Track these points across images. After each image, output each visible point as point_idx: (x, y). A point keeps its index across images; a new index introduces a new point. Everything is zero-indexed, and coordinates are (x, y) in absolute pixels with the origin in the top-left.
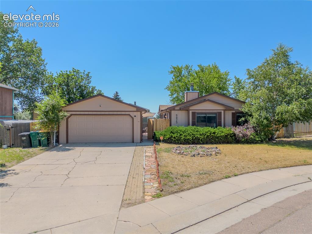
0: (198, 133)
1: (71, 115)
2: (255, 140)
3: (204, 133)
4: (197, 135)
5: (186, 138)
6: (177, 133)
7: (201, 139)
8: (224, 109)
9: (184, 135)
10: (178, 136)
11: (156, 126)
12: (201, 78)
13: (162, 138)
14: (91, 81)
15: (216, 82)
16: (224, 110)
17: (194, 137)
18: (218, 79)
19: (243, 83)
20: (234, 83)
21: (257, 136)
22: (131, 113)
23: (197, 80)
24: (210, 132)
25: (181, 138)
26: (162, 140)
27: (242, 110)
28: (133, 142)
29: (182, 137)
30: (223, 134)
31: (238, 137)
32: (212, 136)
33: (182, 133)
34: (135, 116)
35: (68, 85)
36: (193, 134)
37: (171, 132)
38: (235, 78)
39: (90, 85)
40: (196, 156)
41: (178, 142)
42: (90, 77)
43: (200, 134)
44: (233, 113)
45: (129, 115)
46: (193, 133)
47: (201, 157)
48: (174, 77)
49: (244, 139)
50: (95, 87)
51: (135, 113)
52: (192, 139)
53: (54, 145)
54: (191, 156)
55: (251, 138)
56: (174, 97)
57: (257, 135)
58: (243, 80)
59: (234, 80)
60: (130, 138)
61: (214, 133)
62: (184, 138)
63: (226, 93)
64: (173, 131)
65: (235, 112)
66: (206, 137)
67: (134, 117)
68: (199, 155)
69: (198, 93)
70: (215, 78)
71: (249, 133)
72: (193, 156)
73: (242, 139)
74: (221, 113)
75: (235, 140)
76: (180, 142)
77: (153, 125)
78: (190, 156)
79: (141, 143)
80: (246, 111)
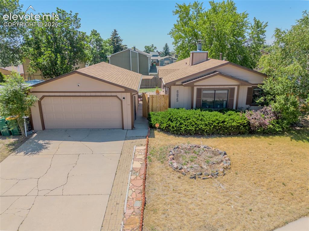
0: (203, 123)
1: (43, 97)
2: (275, 130)
3: (211, 122)
4: (201, 126)
5: (187, 128)
6: (176, 121)
7: (205, 131)
8: (238, 84)
9: (185, 123)
10: (177, 125)
11: (152, 103)
12: (212, 22)
13: (157, 125)
14: (80, 24)
15: (231, 27)
16: (238, 86)
17: (197, 128)
18: (233, 23)
19: (263, 27)
20: (252, 27)
21: (277, 125)
22: (119, 95)
23: (208, 24)
24: (218, 121)
25: (181, 129)
26: (157, 127)
27: (262, 87)
28: (123, 129)
29: (182, 127)
30: (234, 124)
31: (253, 127)
32: (221, 126)
33: (183, 122)
34: (124, 98)
35: (53, 32)
36: (196, 124)
37: (169, 119)
38: (254, 21)
39: (80, 30)
40: (197, 177)
41: (177, 133)
42: (79, 20)
43: (206, 124)
44: (249, 89)
45: (116, 96)
46: (196, 122)
47: (204, 179)
48: (179, 19)
49: (261, 129)
50: (85, 33)
51: (124, 95)
52: (195, 130)
53: (26, 135)
54: (190, 178)
55: (270, 128)
56: (178, 45)
57: (278, 123)
58: (264, 24)
59: (253, 24)
60: (118, 124)
61: (223, 122)
62: (185, 129)
63: (241, 40)
64: (171, 118)
65: (252, 86)
66: (212, 128)
67: (122, 99)
68: (201, 176)
69: (206, 54)
70: (229, 22)
71: (267, 121)
72: (194, 177)
73: (258, 129)
74: (234, 89)
75: (249, 130)
76: (179, 133)
77: (148, 102)
78: (189, 176)
79: (132, 129)
80: (268, 89)
